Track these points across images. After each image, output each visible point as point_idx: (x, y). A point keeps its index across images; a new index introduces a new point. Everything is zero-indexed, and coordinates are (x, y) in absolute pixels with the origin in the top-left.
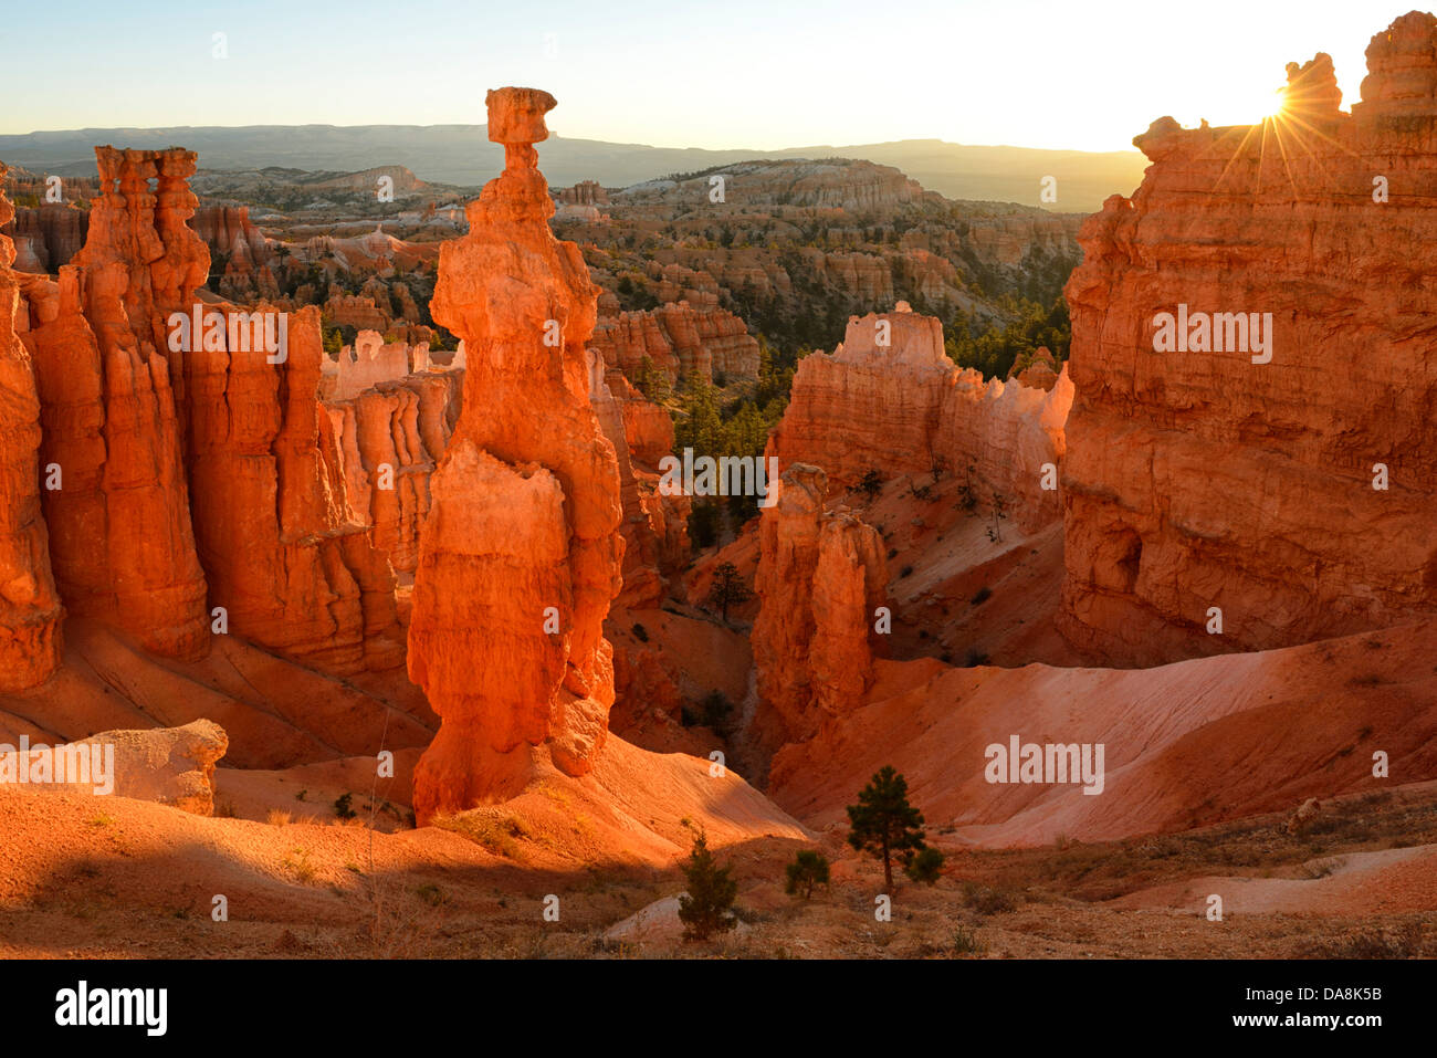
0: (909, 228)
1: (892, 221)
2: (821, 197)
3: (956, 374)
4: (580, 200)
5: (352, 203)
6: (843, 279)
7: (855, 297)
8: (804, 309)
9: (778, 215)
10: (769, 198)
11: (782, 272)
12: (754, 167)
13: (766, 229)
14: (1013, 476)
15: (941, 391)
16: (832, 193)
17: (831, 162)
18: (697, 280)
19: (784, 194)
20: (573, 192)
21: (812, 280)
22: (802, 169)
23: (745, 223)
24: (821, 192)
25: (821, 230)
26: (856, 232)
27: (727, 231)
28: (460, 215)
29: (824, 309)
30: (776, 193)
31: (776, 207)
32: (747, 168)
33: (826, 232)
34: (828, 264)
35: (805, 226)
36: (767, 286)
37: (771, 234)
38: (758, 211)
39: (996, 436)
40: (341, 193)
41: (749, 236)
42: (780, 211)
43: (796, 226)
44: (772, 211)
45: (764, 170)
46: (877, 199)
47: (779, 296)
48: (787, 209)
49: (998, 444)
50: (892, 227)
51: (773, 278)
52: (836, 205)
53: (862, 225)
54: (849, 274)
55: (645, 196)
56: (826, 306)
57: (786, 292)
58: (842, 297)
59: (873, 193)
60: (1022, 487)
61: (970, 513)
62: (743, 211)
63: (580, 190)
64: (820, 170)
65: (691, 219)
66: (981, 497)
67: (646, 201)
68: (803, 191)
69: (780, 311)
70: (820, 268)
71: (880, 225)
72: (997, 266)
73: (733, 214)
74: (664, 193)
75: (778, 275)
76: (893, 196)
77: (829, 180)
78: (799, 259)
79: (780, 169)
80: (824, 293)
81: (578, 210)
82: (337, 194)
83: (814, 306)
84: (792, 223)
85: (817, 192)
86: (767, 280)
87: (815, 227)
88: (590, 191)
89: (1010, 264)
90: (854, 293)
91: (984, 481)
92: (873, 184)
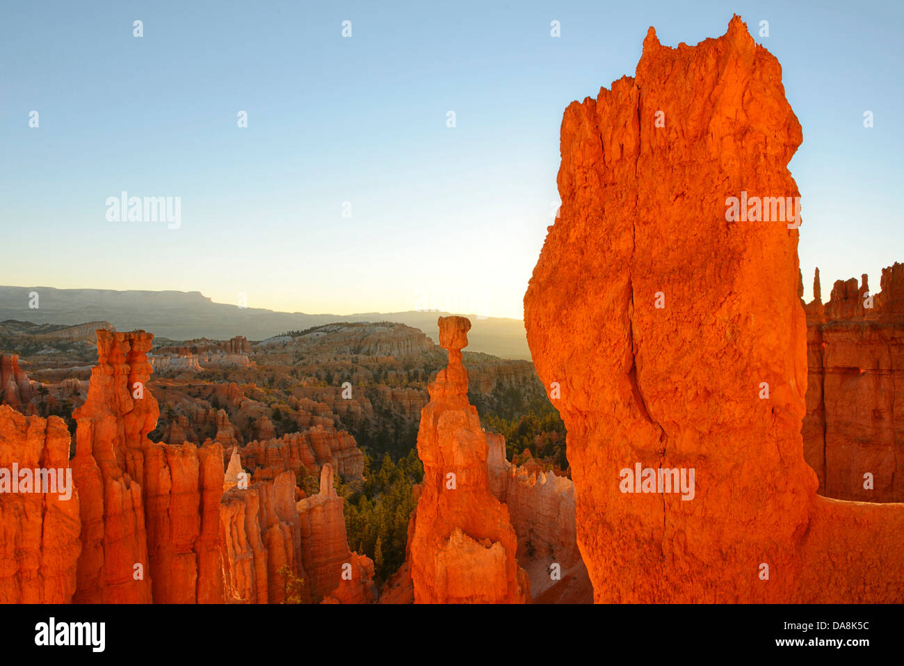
0: (433, 370)
1: (423, 365)
2: (379, 348)
3: (514, 470)
4: (234, 350)
5: (72, 350)
6: (403, 406)
7: (409, 418)
8: (381, 427)
9: (355, 361)
10: (348, 349)
11: (368, 402)
12: (339, 327)
13: (352, 371)
14: (557, 532)
15: (507, 482)
16: (385, 346)
17: (383, 324)
18: (319, 409)
19: (357, 346)
20: (229, 344)
21: (385, 408)
22: (367, 329)
23: (340, 368)
24: (379, 345)
25: (384, 372)
26: (404, 373)
27: (329, 374)
28: (159, 361)
29: (392, 427)
30: (352, 346)
31: (354, 356)
32: (335, 328)
33: (386, 373)
34: (394, 396)
35: (375, 370)
36: (360, 412)
37: (355, 375)
38: (344, 359)
39: (544, 508)
40: (63, 342)
41: (342, 376)
42: (356, 358)
43: (369, 369)
44: (352, 358)
45: (345, 329)
46: (410, 349)
47: (367, 419)
48: (361, 357)
49: (545, 513)
50: (423, 370)
51: (363, 407)
52: (387, 354)
53: (407, 369)
54: (406, 403)
55: (273, 347)
56: (393, 425)
57: (370, 416)
58: (402, 418)
59: (408, 346)
60: (563, 539)
61: (532, 558)
62: (335, 359)
63: (234, 344)
64: (378, 329)
65: (304, 364)
66: (537, 547)
67: (274, 351)
68: (368, 344)
69: (368, 430)
70: (389, 400)
71: (416, 368)
72: (480, 395)
73: (329, 360)
74: (285, 345)
75: (365, 404)
76: (419, 348)
77: (383, 337)
78: (377, 392)
79: (355, 329)
80: (391, 416)
81: (235, 358)
82: (61, 343)
83: (387, 426)
84: (367, 367)
85: (376, 345)
86: (360, 408)
87: (380, 370)
88: (240, 344)
89: (486, 394)
90: (408, 415)
91: (538, 537)
92: (407, 340)
